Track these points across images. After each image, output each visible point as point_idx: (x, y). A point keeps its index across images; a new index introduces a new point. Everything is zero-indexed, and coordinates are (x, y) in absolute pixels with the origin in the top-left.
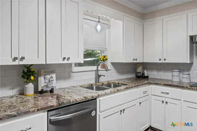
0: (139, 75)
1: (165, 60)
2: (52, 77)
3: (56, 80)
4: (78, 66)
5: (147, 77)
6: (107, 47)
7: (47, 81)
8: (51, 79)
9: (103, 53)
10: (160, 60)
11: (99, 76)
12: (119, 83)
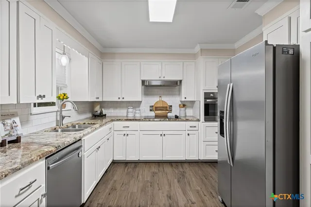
0: (96, 114)
1: (123, 98)
2: (14, 122)
3: (21, 125)
4: (38, 106)
5: (105, 115)
6: (66, 83)
7: (9, 128)
8: (13, 125)
9: (61, 90)
10: (119, 98)
11: (63, 118)
12: (84, 124)
